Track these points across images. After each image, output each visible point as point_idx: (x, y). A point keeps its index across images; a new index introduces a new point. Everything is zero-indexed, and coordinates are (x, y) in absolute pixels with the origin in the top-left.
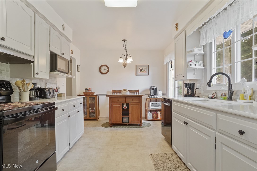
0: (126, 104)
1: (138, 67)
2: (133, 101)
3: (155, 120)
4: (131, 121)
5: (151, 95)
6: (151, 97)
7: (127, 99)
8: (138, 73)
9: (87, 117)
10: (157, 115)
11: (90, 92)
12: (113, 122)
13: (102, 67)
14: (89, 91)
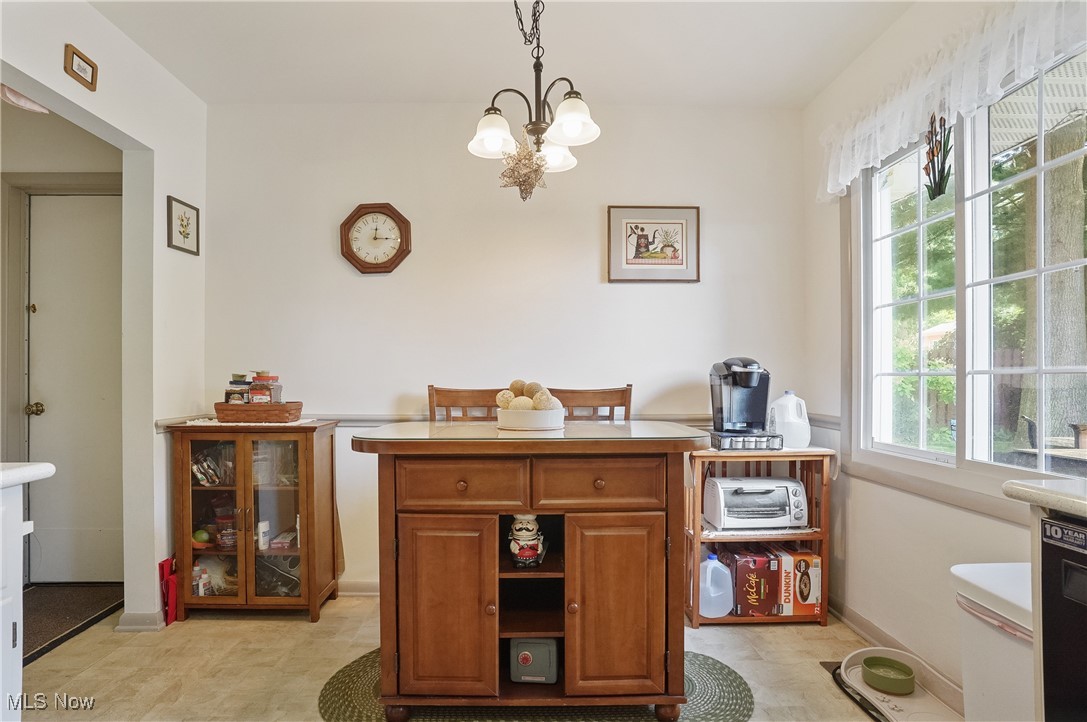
0: (540, 520)
1: (623, 222)
2: (598, 491)
3: (758, 617)
4: (585, 678)
5: (727, 426)
6: (726, 443)
7: (541, 479)
8: (625, 266)
9: (235, 595)
10: (773, 579)
11: (265, 399)
12: (411, 684)
13: (360, 224)
14: (258, 399)
